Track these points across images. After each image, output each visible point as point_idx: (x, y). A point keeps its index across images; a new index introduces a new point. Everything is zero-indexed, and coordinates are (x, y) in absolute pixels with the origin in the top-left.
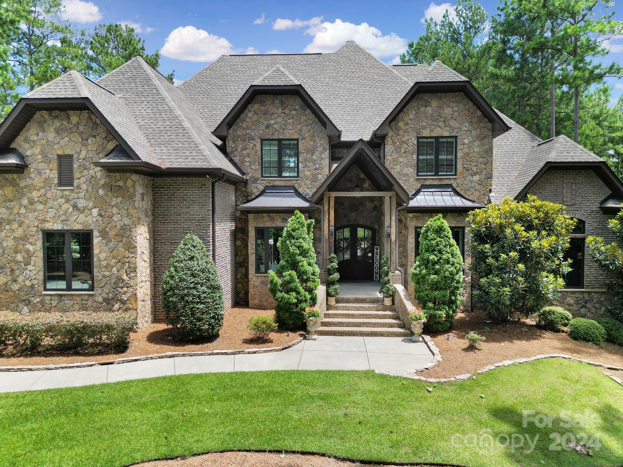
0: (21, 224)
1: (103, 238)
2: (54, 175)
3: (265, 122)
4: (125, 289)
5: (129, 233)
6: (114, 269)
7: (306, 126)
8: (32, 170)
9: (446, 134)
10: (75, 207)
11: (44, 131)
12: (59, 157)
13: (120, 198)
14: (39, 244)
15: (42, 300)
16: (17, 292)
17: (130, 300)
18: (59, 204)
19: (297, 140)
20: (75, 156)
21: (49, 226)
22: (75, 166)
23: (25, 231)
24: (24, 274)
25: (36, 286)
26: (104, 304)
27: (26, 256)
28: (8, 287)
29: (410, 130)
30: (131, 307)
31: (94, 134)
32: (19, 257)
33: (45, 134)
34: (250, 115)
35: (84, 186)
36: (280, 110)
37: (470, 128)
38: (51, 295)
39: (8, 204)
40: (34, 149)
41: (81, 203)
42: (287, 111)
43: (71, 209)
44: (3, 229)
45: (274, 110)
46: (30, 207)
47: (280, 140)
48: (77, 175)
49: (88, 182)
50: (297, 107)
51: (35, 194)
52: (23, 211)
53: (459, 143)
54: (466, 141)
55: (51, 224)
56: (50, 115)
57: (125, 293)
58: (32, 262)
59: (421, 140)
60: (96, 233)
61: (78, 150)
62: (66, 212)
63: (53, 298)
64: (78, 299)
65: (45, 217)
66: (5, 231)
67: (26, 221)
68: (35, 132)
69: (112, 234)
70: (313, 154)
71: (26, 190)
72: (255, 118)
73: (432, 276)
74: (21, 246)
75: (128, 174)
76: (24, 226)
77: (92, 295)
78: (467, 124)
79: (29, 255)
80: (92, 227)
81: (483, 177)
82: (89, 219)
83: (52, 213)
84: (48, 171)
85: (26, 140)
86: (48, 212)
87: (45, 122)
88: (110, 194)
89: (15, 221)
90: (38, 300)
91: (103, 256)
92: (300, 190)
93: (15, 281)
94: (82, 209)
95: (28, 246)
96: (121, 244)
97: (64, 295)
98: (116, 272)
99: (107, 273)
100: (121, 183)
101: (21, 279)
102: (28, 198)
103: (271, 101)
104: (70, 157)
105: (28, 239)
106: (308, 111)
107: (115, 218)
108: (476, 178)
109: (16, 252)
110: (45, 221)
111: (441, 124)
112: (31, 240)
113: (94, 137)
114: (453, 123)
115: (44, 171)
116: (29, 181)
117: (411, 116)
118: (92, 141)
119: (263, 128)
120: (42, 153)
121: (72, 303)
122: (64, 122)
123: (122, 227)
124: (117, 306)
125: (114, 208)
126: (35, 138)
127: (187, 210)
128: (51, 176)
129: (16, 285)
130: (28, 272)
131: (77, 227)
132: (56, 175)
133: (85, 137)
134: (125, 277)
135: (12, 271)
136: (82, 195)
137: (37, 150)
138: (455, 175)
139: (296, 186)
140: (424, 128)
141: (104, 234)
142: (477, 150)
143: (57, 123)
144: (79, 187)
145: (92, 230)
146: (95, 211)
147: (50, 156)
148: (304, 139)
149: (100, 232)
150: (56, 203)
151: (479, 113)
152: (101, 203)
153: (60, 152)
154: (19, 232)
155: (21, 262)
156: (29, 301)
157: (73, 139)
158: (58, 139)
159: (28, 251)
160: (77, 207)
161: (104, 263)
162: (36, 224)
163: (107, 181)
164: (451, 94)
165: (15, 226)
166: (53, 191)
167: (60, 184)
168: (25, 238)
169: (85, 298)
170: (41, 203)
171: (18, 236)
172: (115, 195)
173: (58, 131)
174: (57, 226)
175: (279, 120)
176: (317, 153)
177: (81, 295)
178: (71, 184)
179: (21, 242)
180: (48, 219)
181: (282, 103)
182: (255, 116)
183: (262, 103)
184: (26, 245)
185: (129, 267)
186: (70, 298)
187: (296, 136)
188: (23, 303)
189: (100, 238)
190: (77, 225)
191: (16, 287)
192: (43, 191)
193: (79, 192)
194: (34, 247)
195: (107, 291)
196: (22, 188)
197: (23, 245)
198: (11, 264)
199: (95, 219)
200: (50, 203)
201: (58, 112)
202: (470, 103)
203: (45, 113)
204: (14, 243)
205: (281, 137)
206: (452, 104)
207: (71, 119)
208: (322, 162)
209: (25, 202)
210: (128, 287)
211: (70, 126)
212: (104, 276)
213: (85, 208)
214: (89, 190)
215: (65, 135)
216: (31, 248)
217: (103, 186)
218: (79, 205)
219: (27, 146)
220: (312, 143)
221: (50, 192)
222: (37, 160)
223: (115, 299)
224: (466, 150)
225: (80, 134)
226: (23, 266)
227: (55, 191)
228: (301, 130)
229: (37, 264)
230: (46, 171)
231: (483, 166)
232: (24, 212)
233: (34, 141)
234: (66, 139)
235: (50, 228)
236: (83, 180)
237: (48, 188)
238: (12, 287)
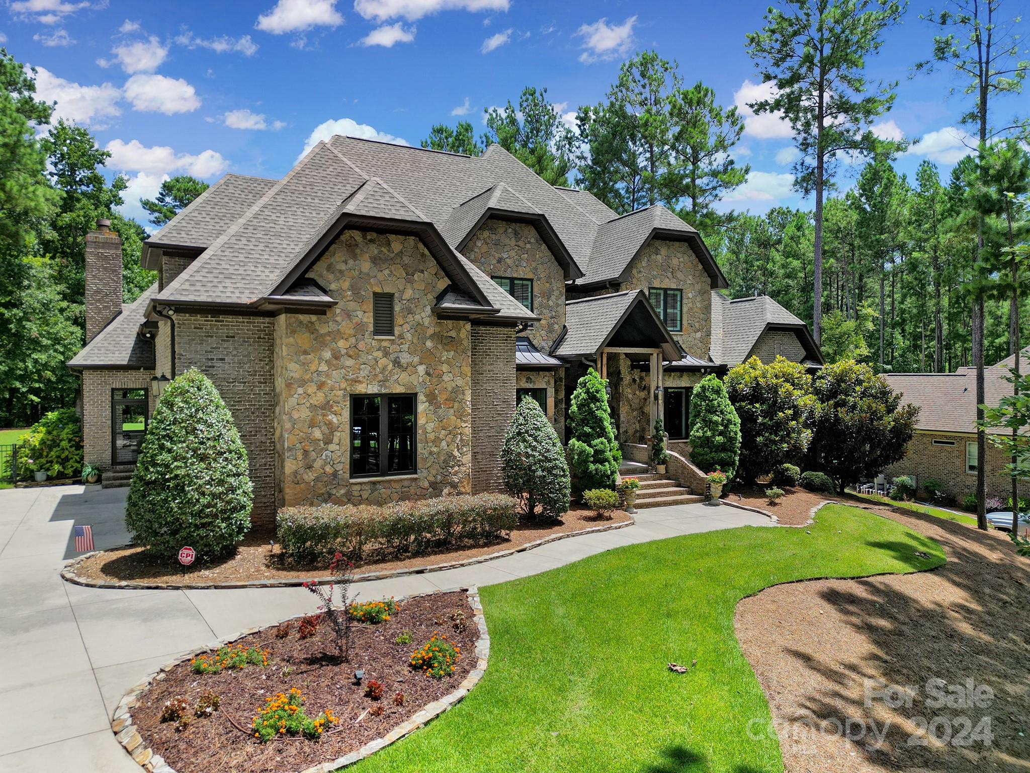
0: (321, 386)
1: (431, 403)
2: (368, 319)
3: (497, 255)
4: (456, 468)
5: (461, 396)
6: (444, 444)
7: (542, 264)
8: (338, 311)
9: (674, 286)
10: (397, 363)
11: (355, 257)
12: (376, 294)
13: (452, 353)
14: (346, 414)
15: (348, 491)
16: (312, 484)
17: (462, 483)
18: (375, 359)
19: (531, 280)
20: (396, 295)
21: (362, 389)
22: (397, 308)
23: (326, 396)
24: (324, 457)
25: (341, 472)
26: (431, 490)
27: (327, 431)
28: (299, 477)
29: (642, 278)
30: (463, 490)
31: (421, 268)
32: (317, 434)
33: (357, 262)
34: (479, 244)
35: (408, 336)
36: (513, 242)
37: (694, 282)
38: (361, 484)
39: (302, 357)
40: (341, 281)
41: (405, 358)
42: (521, 243)
43: (390, 366)
44: (293, 393)
45: (507, 241)
46: (335, 362)
47: (512, 279)
48: (399, 320)
49: (413, 330)
50: (533, 240)
51: (341, 344)
52: (324, 367)
53: (684, 297)
54: (690, 295)
55: (364, 385)
56: (364, 237)
57: (456, 474)
58: (336, 440)
59: (652, 291)
60: (421, 397)
61: (401, 288)
62: (384, 369)
63: (364, 487)
64: (397, 486)
65: (357, 377)
66: (296, 396)
67: (329, 382)
68: (343, 259)
69: (441, 399)
70: (548, 299)
71: (328, 338)
72: (485, 249)
73: (717, 438)
74: (320, 417)
75: (462, 323)
76: (326, 389)
77: (416, 479)
78: (690, 277)
79: (332, 428)
80: (417, 390)
81: (704, 334)
82: (414, 380)
83: (365, 371)
84: (360, 314)
85: (330, 268)
86: (360, 369)
87: (357, 245)
88: (440, 347)
89: (312, 381)
90: (342, 492)
91: (430, 427)
92: (535, 342)
93: (310, 467)
94: (405, 365)
95: (330, 417)
96: (452, 411)
97: (379, 482)
98: (446, 447)
99: (435, 449)
100: (453, 334)
101: (318, 464)
102: (332, 350)
103: (504, 229)
104: (390, 296)
105: (332, 407)
106: (544, 247)
107: (446, 378)
108: (699, 335)
109: (312, 425)
110: (356, 381)
111: (669, 275)
112: (335, 408)
113: (422, 272)
114: (679, 275)
115: (354, 314)
116: (332, 327)
117: (644, 264)
118: (419, 277)
119: (494, 262)
120: (352, 288)
121: (389, 491)
122: (383, 249)
123: (453, 388)
124: (446, 491)
125: (445, 365)
126: (343, 267)
127: (490, 368)
128: (365, 320)
129: (310, 474)
130: (330, 454)
131: (399, 390)
132: (371, 320)
133: (411, 271)
134: (456, 453)
135: (306, 453)
136: (405, 347)
137: (346, 285)
138: (681, 330)
139: (531, 337)
140: (655, 277)
141: (431, 398)
142: (699, 305)
143: (374, 249)
144: (401, 337)
145: (416, 394)
146: (421, 369)
147: (363, 293)
148: (539, 279)
149: (426, 396)
150: (370, 357)
151: (700, 267)
152: (427, 357)
153: (378, 290)
154: (319, 398)
155: (319, 440)
156: (330, 495)
157: (395, 273)
158: (375, 271)
159: (329, 424)
160: (399, 362)
161: (432, 436)
162: (343, 385)
163: (437, 329)
164: (677, 244)
165: (312, 389)
166: (366, 340)
167: (377, 332)
168: (326, 406)
169: (406, 483)
170: (350, 356)
171: (316, 403)
172: (447, 347)
173: (375, 260)
174: (372, 389)
175: (512, 253)
176: (553, 297)
177: (401, 480)
178: (391, 333)
179: (320, 412)
180: (361, 379)
181: (516, 233)
182: (485, 246)
183: (492, 230)
184: (327, 416)
185: (461, 440)
186: (387, 485)
187: (530, 276)
188: (320, 498)
189: (427, 404)
190: (398, 386)
191: (310, 476)
192: (353, 340)
193: (402, 343)
194: (340, 418)
195: (434, 472)
196: (322, 335)
197: (324, 415)
198: (303, 444)
199: (421, 380)
200: (364, 358)
201: (375, 235)
202: (694, 256)
203: (357, 235)
204: (309, 413)
205: (515, 275)
206: (679, 255)
207: (392, 245)
208: (559, 309)
209: (327, 355)
210: (459, 466)
211: (392, 255)
212: (431, 453)
213: (410, 364)
214: (415, 341)
215: (386, 265)
216: (334, 419)
217: (432, 337)
218: (403, 361)
219: (331, 277)
220: (548, 285)
221: (362, 342)
222: (345, 297)
223: (446, 482)
224: (690, 305)
225: (405, 267)
226: (322, 445)
227: (369, 341)
228: (536, 269)
229: (342, 441)
230: (358, 313)
231: (704, 323)
232: (326, 369)
233: (341, 272)
234: (386, 272)
235: (363, 391)
236: (407, 327)
237: (360, 336)
238: (306, 477)
